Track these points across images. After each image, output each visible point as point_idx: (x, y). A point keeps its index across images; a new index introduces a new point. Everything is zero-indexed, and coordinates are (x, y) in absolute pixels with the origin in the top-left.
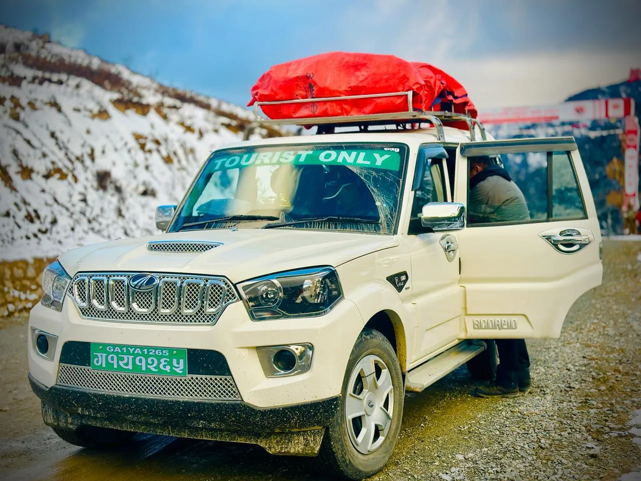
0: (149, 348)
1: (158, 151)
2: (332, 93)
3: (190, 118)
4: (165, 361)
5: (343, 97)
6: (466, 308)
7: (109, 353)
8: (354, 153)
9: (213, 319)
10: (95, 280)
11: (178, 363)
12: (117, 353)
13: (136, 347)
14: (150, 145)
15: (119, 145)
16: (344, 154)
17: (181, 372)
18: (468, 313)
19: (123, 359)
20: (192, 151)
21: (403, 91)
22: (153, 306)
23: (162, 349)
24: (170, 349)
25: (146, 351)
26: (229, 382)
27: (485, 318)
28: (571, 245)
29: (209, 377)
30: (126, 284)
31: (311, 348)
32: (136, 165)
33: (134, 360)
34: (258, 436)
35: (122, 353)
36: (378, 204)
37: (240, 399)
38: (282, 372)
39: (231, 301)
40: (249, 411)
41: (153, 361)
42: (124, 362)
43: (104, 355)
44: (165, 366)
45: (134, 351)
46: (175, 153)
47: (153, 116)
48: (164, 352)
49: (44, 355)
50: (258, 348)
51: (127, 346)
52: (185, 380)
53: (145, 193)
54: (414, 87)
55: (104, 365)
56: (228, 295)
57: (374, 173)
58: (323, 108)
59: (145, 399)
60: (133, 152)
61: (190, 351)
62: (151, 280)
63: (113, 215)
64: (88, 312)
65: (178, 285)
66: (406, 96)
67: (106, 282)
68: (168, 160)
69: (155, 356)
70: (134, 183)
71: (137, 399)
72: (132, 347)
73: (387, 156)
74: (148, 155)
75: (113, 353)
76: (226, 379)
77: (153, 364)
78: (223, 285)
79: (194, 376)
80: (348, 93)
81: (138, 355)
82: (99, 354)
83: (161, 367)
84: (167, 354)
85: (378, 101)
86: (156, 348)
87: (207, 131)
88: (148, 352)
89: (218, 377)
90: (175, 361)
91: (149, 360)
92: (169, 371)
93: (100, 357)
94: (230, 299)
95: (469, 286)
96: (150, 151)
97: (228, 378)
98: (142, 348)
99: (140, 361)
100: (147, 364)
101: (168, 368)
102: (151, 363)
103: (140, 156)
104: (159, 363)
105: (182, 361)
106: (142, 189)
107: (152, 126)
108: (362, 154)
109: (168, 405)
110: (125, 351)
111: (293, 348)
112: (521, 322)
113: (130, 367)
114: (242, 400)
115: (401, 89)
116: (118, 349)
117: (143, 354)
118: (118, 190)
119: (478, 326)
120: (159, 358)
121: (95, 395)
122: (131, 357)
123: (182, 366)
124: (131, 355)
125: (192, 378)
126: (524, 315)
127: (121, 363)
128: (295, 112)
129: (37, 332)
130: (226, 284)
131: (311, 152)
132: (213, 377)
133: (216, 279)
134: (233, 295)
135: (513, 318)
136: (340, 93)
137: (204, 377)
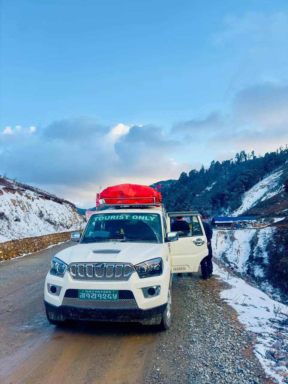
0: (103, 291)
1: (20, 206)
2: (130, 196)
3: (29, 194)
4: (110, 295)
5: (133, 198)
6: (172, 264)
7: (86, 293)
8: (143, 217)
9: (127, 279)
10: (79, 266)
11: (115, 295)
12: (90, 293)
13: (98, 290)
14: (17, 204)
15: (7, 203)
16: (140, 217)
17: (116, 299)
18: (172, 265)
19: (92, 295)
20: (30, 205)
21: (152, 197)
22: (103, 275)
23: (108, 291)
24: (112, 291)
25: (102, 292)
26: (133, 301)
27: (177, 267)
28: (200, 243)
29: (126, 300)
30: (93, 267)
31: (160, 286)
32: (12, 210)
33: (97, 295)
34: (139, 318)
35: (92, 293)
36: (155, 233)
37: (137, 307)
38: (150, 296)
39: (133, 272)
40: (141, 310)
41: (105, 295)
42: (93, 296)
43: (84, 294)
44: (109, 297)
45: (97, 292)
46: (25, 206)
47: (17, 193)
48: (109, 292)
49: (54, 294)
50: (142, 288)
51: (94, 290)
52: (117, 302)
53: (16, 220)
54: (156, 196)
55: (84, 298)
56: (132, 270)
57: (152, 223)
58: (127, 201)
59: (101, 309)
60: (11, 206)
61: (119, 291)
62: (103, 265)
63: (6, 229)
64: (76, 278)
65: (114, 267)
66: (153, 198)
67: (84, 267)
68: (23, 209)
69: (106, 293)
70: (13, 217)
71: (98, 310)
72: (96, 290)
73: (154, 218)
74: (16, 207)
75: (88, 293)
76: (132, 300)
77: (105, 296)
78: (130, 266)
79: (121, 300)
80: (134, 197)
81: (99, 293)
82: (82, 294)
83: (108, 297)
84: (111, 292)
85: (144, 199)
86: (106, 290)
87: (35, 199)
88: (103, 292)
89: (130, 300)
90: (113, 295)
91: (103, 295)
92: (111, 299)
93: (83, 295)
94: (133, 271)
95: (172, 257)
96: (17, 206)
97: (133, 300)
98: (100, 290)
99: (100, 295)
100: (102, 296)
101: (111, 298)
102: (104, 296)
103: (13, 207)
104: (107, 296)
105: (116, 295)
106: (15, 219)
107: (17, 197)
108: (146, 217)
109: (110, 311)
110: (93, 292)
111: (154, 287)
112: (187, 267)
113: (95, 298)
114: (138, 307)
115: (151, 196)
116: (90, 292)
117: (101, 293)
118: (7, 219)
119: (175, 269)
120: (107, 294)
121: (80, 309)
122: (96, 294)
123: (116, 296)
124: (96, 293)
125: (120, 301)
126: (188, 265)
127: (91, 296)
128: (116, 202)
129: (50, 285)
130: (131, 266)
131: (129, 216)
132: (128, 300)
133: (127, 264)
134: (134, 270)
135: (185, 266)
136: (132, 197)
137: (124, 300)
